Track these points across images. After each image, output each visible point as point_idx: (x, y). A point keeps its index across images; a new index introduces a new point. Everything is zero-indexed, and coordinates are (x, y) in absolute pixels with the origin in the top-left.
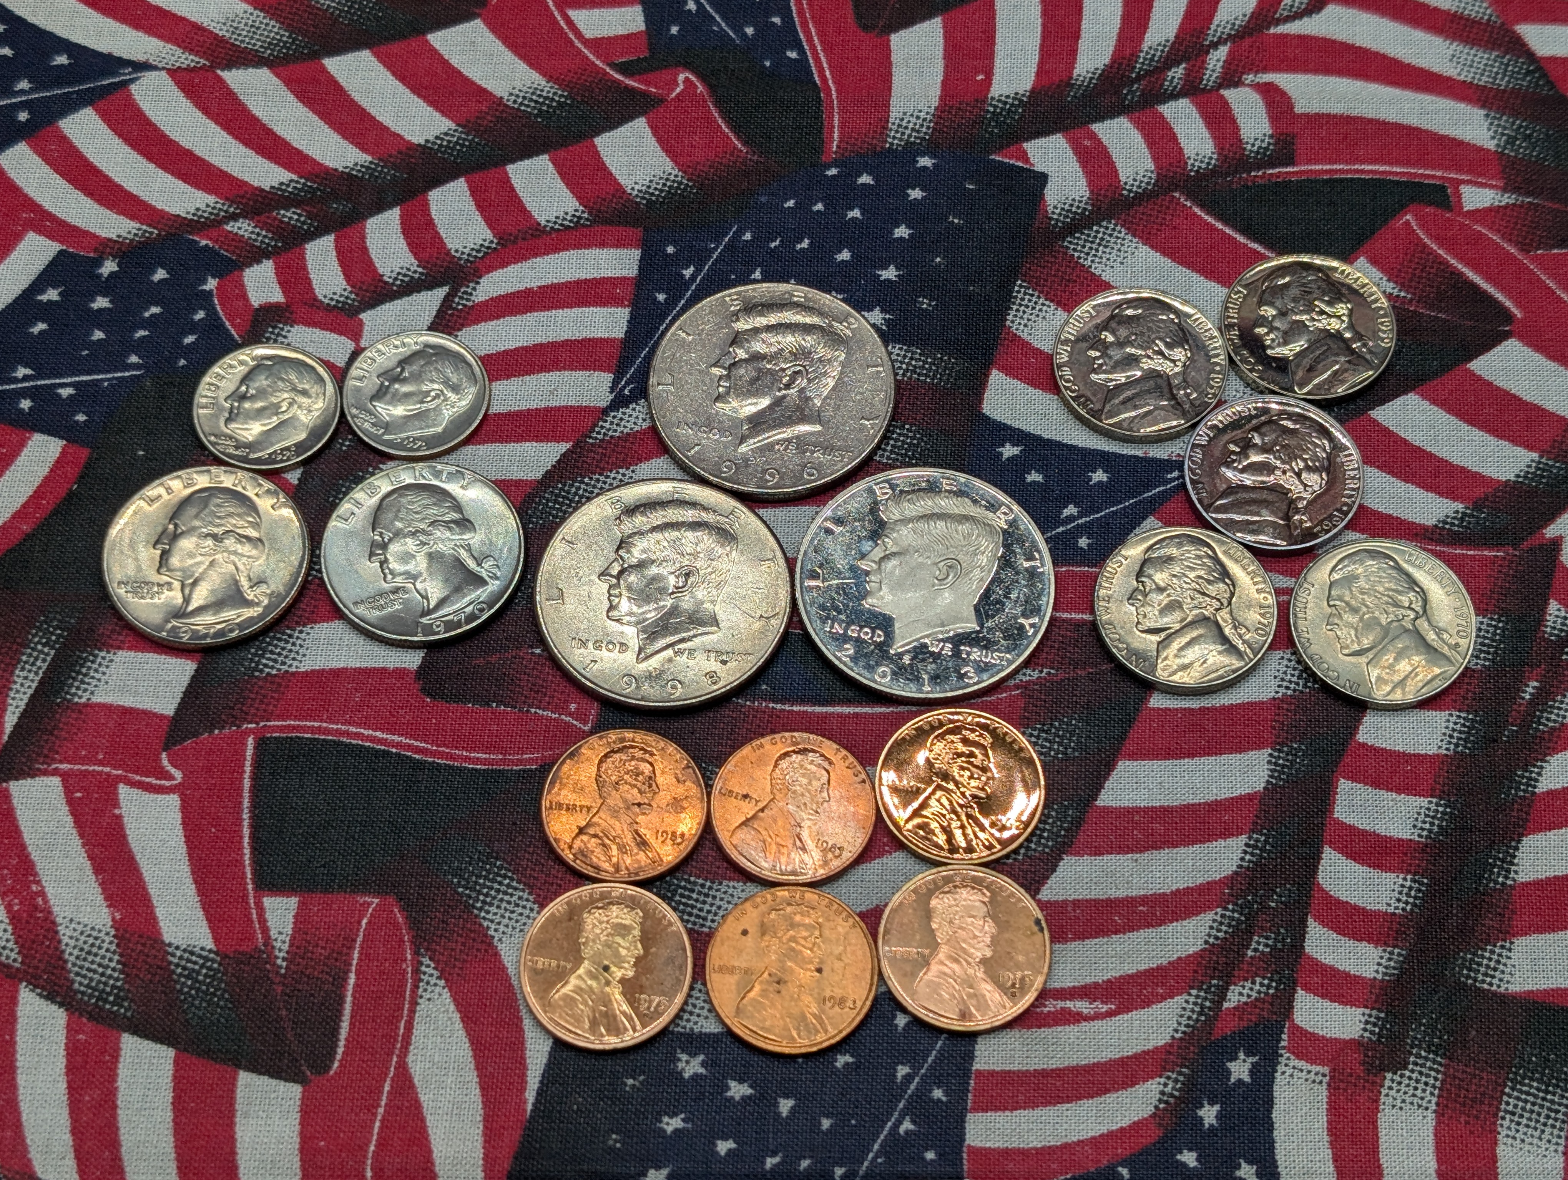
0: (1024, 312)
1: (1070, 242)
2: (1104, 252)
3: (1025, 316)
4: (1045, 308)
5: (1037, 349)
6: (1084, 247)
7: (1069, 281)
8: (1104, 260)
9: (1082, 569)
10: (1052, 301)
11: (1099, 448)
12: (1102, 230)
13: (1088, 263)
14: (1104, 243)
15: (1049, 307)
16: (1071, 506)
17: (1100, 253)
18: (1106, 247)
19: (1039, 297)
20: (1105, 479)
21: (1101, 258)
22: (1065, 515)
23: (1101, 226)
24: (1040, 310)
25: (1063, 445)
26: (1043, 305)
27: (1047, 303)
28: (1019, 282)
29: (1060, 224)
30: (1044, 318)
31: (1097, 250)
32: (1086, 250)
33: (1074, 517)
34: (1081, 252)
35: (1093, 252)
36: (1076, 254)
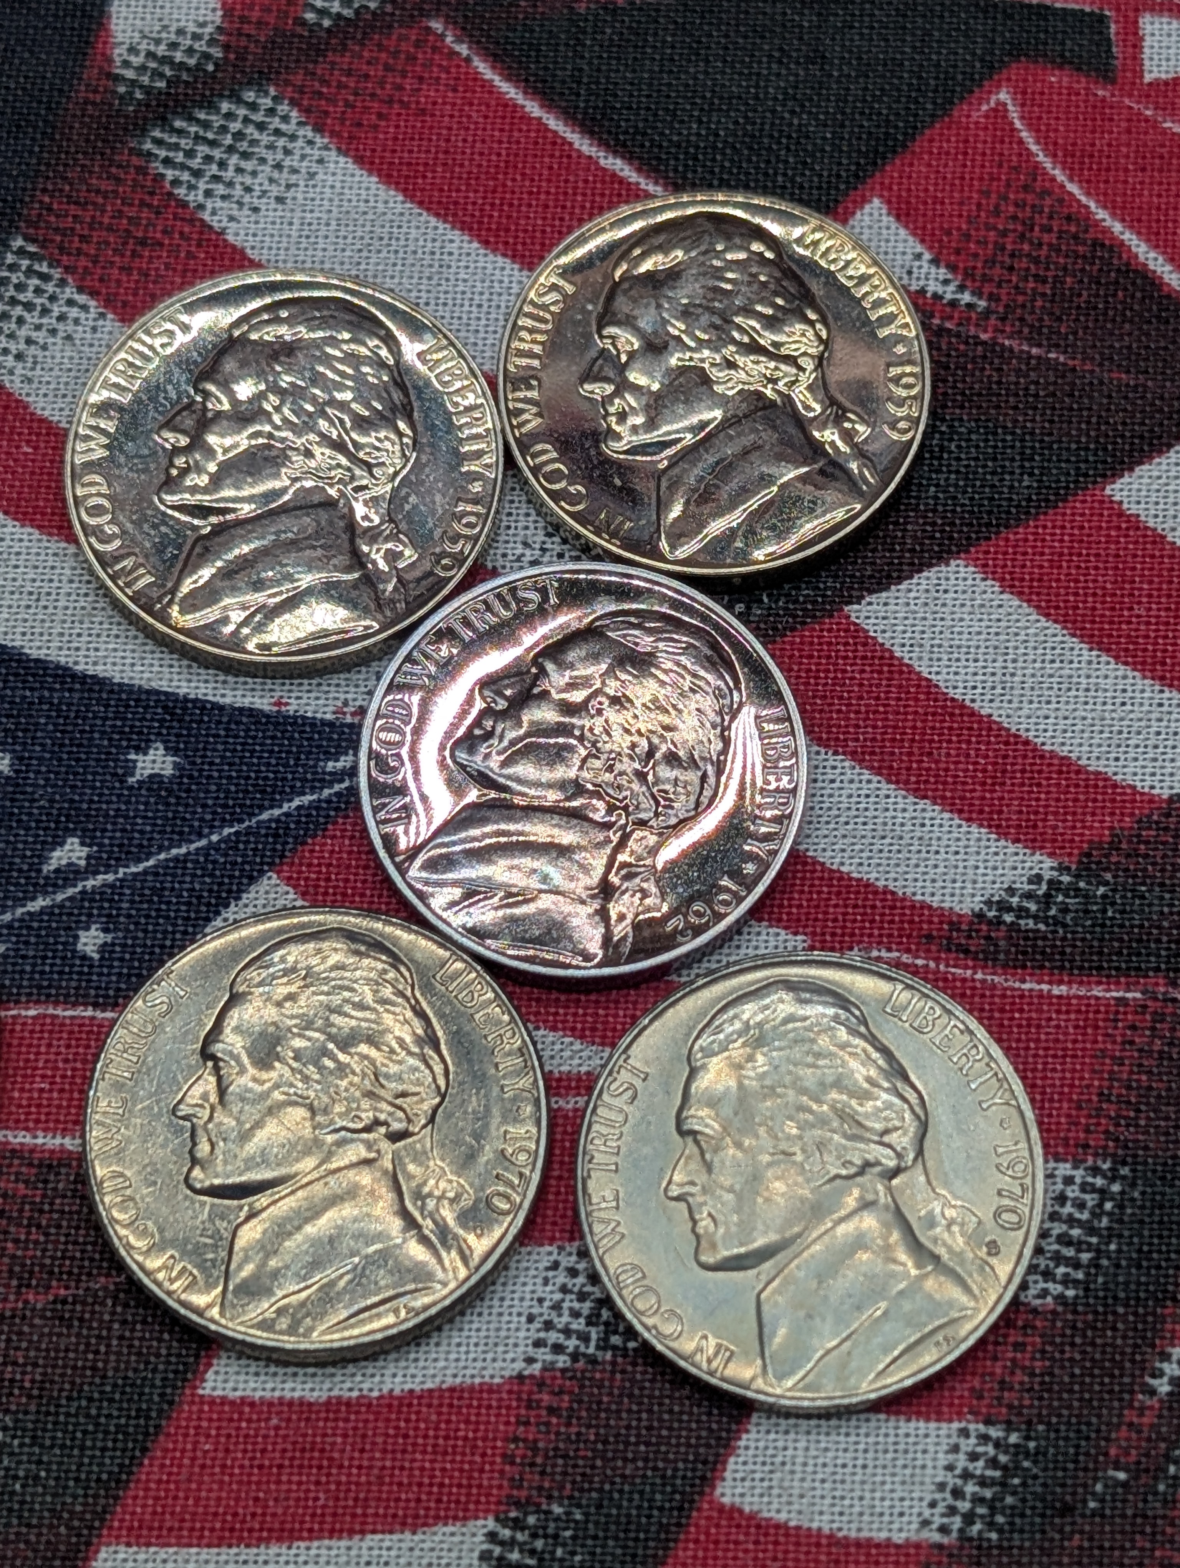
0: (20, 321)
1: (159, 142)
2: (239, 170)
3: (23, 332)
4: (74, 312)
5: (42, 420)
6: (190, 154)
7: (143, 243)
8: (238, 191)
9: (79, 1012)
10: (93, 293)
11: (164, 686)
12: (242, 112)
13: (194, 197)
14: (243, 146)
15: (84, 308)
16: (73, 842)
17: (229, 174)
18: (245, 156)
19: (62, 283)
20: (168, 771)
21: (230, 184)
22: (53, 865)
23: (240, 101)
24: (62, 318)
25: (74, 676)
26: (70, 303)
27: (82, 299)
28: (18, 242)
29: (139, 95)
30: (69, 338)
31: (222, 165)
32: (196, 163)
33: (77, 872)
34: (183, 167)
35: (214, 169)
36: (170, 174)
